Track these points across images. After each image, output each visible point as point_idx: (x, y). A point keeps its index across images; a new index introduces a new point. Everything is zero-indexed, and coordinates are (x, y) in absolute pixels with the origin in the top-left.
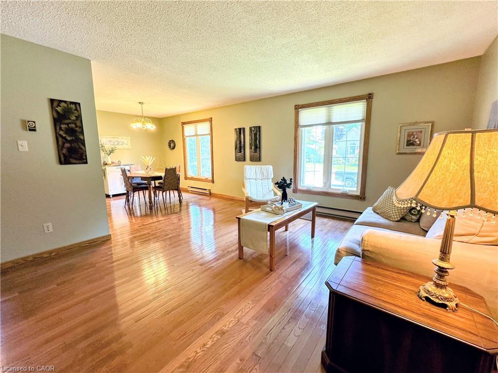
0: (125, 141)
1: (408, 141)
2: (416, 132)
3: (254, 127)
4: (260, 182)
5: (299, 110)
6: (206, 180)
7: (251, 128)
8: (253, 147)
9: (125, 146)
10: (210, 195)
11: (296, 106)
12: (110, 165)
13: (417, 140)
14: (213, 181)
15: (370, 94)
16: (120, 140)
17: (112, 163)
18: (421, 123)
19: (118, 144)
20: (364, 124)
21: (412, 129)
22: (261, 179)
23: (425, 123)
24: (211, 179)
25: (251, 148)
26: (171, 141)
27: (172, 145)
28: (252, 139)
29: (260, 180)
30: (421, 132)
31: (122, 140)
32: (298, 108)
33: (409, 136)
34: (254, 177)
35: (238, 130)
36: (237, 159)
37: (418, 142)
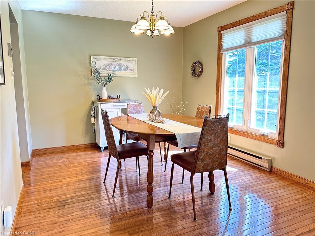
0: (130, 65)
9: (129, 73)
12: (104, 100)
16: (123, 64)
17: (109, 97)
19: (120, 69)
26: (196, 63)
27: (198, 70)
31: (126, 64)
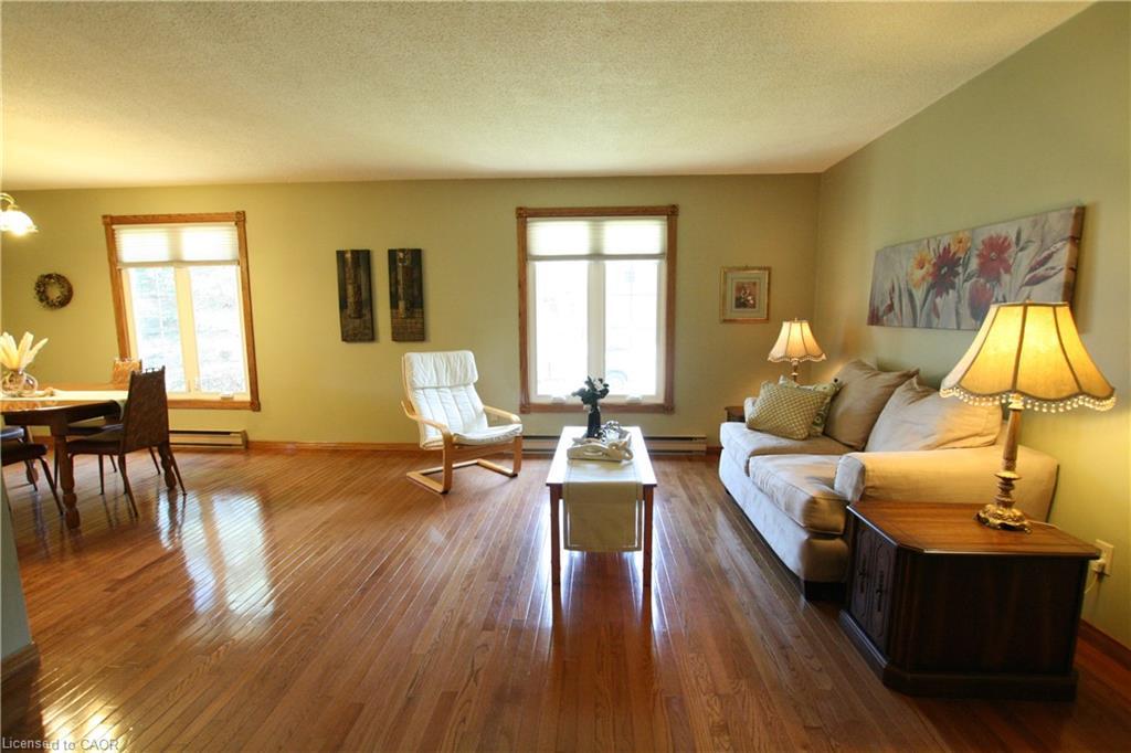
1: (738, 299)
2: (749, 283)
3: (403, 250)
4: (448, 394)
5: (528, 219)
6: (227, 404)
7: (392, 254)
8: (402, 304)
10: (247, 447)
11: (521, 209)
13: (750, 298)
14: (255, 405)
15: (674, 206)
18: (754, 269)
20: (664, 263)
21: (743, 277)
22: (450, 387)
23: (760, 269)
24: (248, 398)
25: (394, 305)
26: (49, 277)
27: (57, 292)
28: (397, 282)
29: (448, 390)
30: (755, 284)
32: (525, 215)
33: (740, 288)
34: (434, 383)
35: (348, 256)
36: (349, 336)
37: (752, 302)
